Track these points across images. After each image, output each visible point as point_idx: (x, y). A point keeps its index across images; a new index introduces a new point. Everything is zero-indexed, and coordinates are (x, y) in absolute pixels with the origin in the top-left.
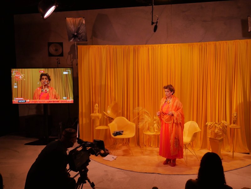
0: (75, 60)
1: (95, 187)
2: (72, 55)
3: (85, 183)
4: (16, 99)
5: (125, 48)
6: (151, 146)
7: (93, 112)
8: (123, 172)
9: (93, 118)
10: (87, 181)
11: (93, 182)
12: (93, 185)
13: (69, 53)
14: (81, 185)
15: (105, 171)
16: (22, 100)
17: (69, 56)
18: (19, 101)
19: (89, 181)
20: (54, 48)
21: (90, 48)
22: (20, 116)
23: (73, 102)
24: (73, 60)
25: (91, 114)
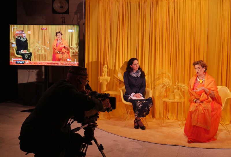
0: (82, 20)
1: (103, 150)
2: (79, 15)
3: (91, 144)
4: (14, 59)
5: (141, 2)
6: (169, 117)
7: (101, 75)
8: (137, 142)
9: (100, 81)
10: (93, 142)
11: (101, 144)
12: (101, 148)
13: (76, 13)
14: (85, 148)
15: (114, 140)
16: (21, 61)
17: (76, 16)
18: (17, 62)
19: (96, 142)
20: (59, 5)
21: (100, 1)
22: (19, 83)
23: (78, 65)
24: (80, 21)
25: (98, 76)
